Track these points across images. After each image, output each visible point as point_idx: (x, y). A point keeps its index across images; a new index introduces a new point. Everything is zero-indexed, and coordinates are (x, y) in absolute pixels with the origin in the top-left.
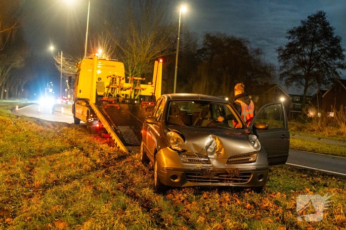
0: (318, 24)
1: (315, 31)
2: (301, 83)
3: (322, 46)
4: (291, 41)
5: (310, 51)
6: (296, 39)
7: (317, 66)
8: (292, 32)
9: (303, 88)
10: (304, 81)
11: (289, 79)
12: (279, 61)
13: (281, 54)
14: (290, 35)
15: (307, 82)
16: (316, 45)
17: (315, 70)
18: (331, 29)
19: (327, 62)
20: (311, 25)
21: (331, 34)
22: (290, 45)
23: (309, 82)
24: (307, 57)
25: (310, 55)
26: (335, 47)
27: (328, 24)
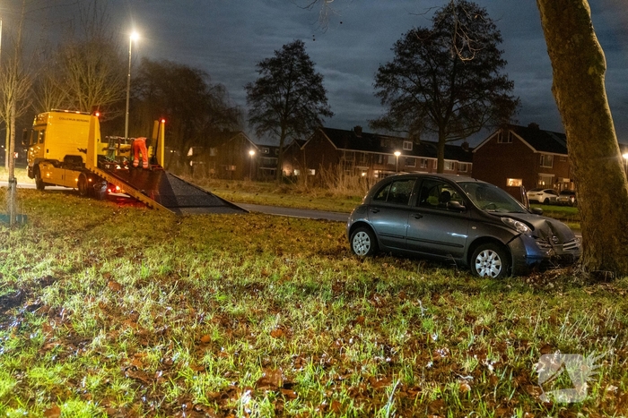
0: (295, 57)
1: (292, 65)
2: (276, 132)
3: (301, 85)
4: (262, 76)
5: (286, 91)
6: (268, 74)
7: (295, 111)
8: (263, 65)
9: (279, 138)
10: (279, 129)
11: (261, 126)
12: (248, 102)
13: (251, 93)
14: (261, 68)
15: (283, 132)
16: (293, 83)
17: (293, 115)
18: (311, 63)
19: (307, 106)
20: (286, 58)
21: (312, 71)
22: (261, 82)
23: (286, 131)
24: (283, 98)
25: (287, 96)
26: (316, 87)
27: (308, 58)
